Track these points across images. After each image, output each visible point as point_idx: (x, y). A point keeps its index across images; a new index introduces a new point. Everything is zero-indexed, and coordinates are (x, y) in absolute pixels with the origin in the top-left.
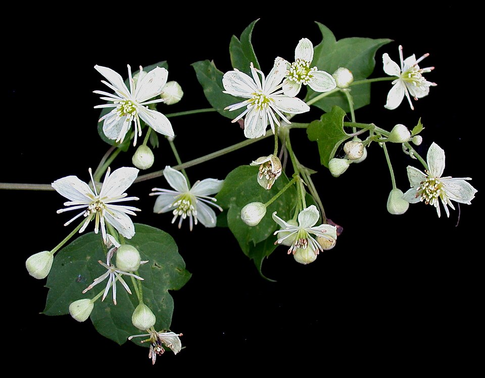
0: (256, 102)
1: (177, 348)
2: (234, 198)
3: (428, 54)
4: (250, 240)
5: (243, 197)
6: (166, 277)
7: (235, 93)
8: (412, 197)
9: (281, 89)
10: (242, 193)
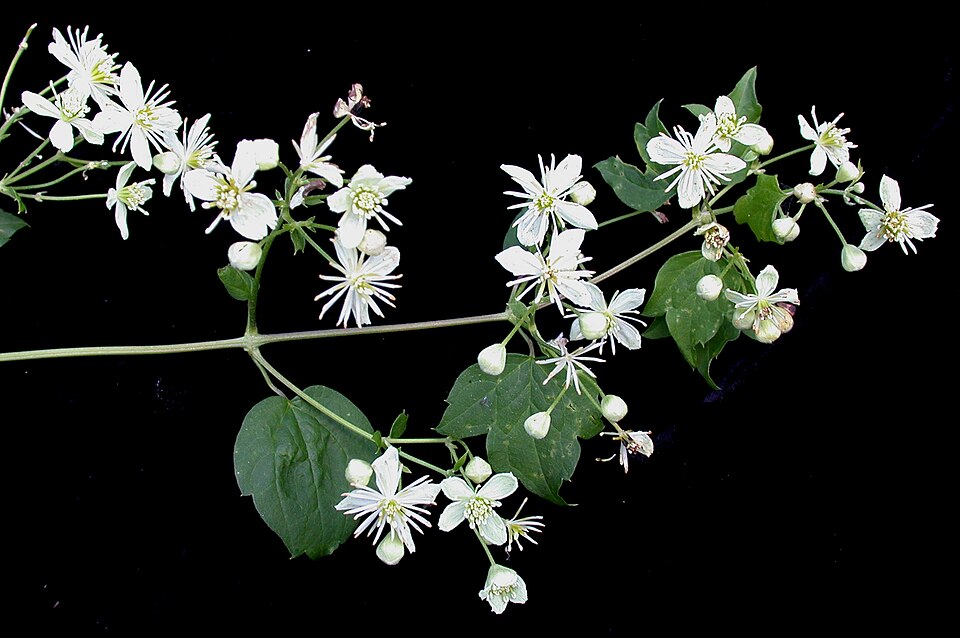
0: (691, 162)
1: (648, 449)
2: (670, 300)
3: (842, 114)
4: (697, 343)
5: (679, 295)
6: (578, 421)
7: (662, 161)
8: (871, 243)
9: (714, 145)
10: (678, 291)
